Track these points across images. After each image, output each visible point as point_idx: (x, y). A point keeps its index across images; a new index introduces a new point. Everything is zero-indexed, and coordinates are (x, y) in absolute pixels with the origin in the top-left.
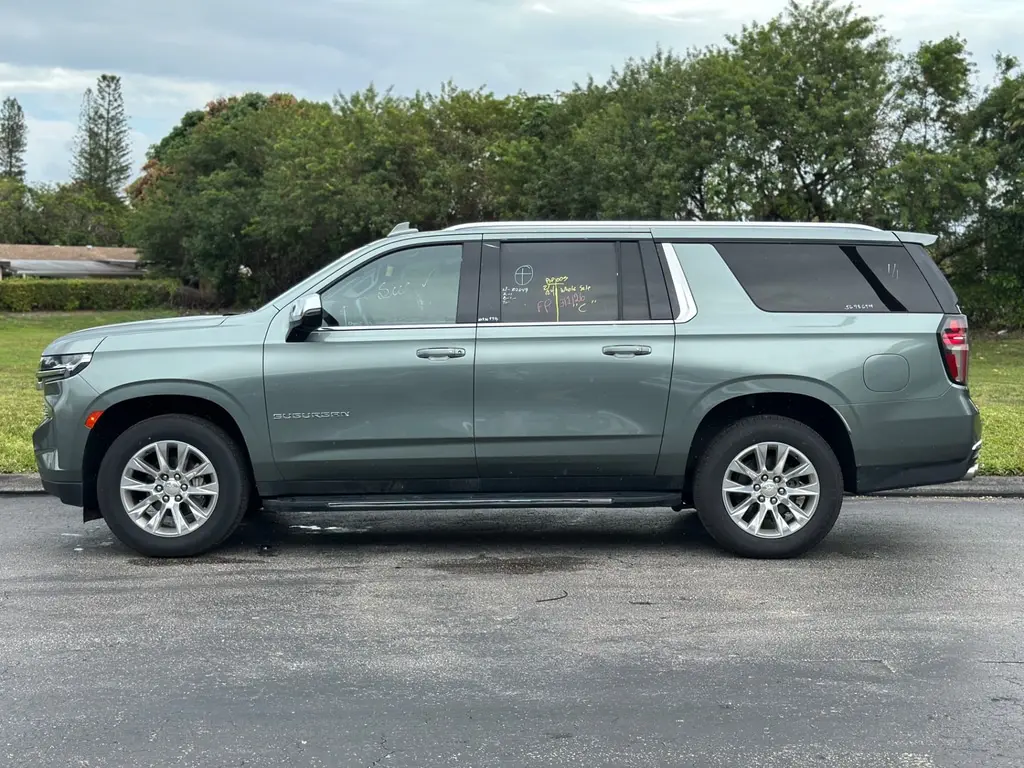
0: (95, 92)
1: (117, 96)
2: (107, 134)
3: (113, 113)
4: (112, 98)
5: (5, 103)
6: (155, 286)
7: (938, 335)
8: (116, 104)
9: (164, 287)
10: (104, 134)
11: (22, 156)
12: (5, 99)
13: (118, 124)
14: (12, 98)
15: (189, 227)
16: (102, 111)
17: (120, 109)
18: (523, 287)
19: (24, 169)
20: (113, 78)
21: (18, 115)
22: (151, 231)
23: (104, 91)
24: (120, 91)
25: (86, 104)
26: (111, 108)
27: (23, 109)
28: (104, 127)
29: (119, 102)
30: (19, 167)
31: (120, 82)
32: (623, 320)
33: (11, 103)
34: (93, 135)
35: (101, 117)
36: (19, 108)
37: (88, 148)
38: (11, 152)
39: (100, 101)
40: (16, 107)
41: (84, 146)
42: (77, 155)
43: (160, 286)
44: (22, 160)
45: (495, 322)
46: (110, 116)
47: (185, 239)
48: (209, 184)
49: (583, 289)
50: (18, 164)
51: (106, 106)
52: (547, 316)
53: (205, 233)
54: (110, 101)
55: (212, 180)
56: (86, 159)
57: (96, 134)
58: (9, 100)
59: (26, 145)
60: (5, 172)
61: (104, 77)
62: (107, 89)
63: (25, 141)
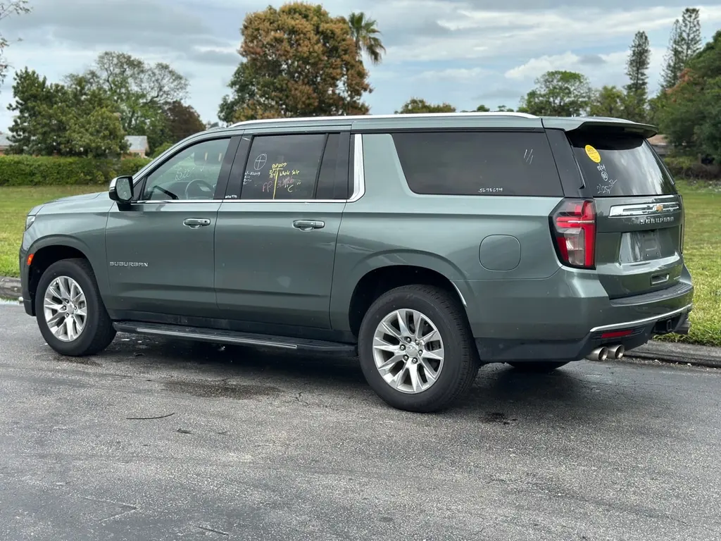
0: (681, 21)
1: (696, 23)
2: (687, 51)
3: (692, 36)
4: (692, 25)
5: (636, 35)
6: (672, 162)
7: (550, 218)
8: (694, 29)
9: (679, 163)
10: (685, 51)
11: (646, 71)
12: (636, 32)
13: (695, 44)
14: (641, 31)
15: (702, 117)
16: (685, 35)
17: (698, 32)
18: (257, 172)
19: (646, 81)
20: (694, 10)
21: (645, 43)
22: (674, 122)
23: (686, 20)
24: (698, 19)
25: (674, 31)
26: (691, 32)
27: (649, 39)
28: (685, 47)
29: (697, 28)
30: (643, 80)
31: (699, 13)
32: (315, 199)
33: (642, 36)
34: (676, 53)
35: (683, 39)
36: (646, 38)
37: (672, 64)
38: (638, 69)
39: (683, 28)
40: (644, 37)
41: (671, 61)
42: (665, 68)
43: (676, 162)
44: (645, 75)
45: (234, 199)
46: (690, 38)
47: (696, 127)
48: (714, 84)
49: (294, 173)
50: (643, 77)
51: (687, 31)
52: (267, 195)
53: (713, 122)
54: (691, 27)
55: (717, 82)
56: (672, 71)
57: (680, 52)
58: (639, 33)
59: (648, 63)
60: (633, 84)
61: (687, 10)
62: (689, 19)
63: (649, 61)
